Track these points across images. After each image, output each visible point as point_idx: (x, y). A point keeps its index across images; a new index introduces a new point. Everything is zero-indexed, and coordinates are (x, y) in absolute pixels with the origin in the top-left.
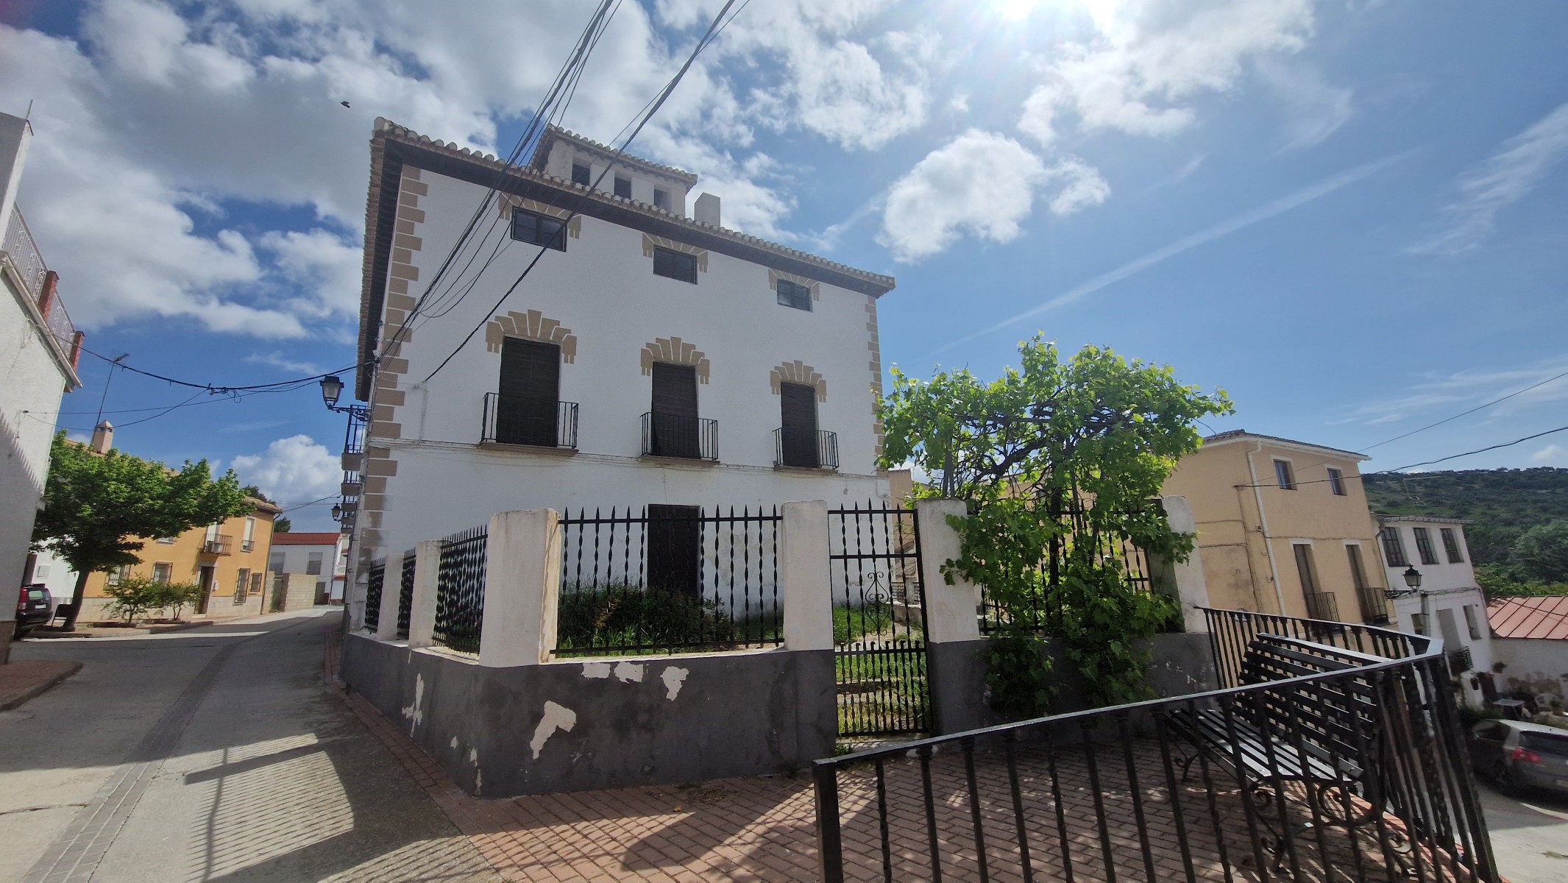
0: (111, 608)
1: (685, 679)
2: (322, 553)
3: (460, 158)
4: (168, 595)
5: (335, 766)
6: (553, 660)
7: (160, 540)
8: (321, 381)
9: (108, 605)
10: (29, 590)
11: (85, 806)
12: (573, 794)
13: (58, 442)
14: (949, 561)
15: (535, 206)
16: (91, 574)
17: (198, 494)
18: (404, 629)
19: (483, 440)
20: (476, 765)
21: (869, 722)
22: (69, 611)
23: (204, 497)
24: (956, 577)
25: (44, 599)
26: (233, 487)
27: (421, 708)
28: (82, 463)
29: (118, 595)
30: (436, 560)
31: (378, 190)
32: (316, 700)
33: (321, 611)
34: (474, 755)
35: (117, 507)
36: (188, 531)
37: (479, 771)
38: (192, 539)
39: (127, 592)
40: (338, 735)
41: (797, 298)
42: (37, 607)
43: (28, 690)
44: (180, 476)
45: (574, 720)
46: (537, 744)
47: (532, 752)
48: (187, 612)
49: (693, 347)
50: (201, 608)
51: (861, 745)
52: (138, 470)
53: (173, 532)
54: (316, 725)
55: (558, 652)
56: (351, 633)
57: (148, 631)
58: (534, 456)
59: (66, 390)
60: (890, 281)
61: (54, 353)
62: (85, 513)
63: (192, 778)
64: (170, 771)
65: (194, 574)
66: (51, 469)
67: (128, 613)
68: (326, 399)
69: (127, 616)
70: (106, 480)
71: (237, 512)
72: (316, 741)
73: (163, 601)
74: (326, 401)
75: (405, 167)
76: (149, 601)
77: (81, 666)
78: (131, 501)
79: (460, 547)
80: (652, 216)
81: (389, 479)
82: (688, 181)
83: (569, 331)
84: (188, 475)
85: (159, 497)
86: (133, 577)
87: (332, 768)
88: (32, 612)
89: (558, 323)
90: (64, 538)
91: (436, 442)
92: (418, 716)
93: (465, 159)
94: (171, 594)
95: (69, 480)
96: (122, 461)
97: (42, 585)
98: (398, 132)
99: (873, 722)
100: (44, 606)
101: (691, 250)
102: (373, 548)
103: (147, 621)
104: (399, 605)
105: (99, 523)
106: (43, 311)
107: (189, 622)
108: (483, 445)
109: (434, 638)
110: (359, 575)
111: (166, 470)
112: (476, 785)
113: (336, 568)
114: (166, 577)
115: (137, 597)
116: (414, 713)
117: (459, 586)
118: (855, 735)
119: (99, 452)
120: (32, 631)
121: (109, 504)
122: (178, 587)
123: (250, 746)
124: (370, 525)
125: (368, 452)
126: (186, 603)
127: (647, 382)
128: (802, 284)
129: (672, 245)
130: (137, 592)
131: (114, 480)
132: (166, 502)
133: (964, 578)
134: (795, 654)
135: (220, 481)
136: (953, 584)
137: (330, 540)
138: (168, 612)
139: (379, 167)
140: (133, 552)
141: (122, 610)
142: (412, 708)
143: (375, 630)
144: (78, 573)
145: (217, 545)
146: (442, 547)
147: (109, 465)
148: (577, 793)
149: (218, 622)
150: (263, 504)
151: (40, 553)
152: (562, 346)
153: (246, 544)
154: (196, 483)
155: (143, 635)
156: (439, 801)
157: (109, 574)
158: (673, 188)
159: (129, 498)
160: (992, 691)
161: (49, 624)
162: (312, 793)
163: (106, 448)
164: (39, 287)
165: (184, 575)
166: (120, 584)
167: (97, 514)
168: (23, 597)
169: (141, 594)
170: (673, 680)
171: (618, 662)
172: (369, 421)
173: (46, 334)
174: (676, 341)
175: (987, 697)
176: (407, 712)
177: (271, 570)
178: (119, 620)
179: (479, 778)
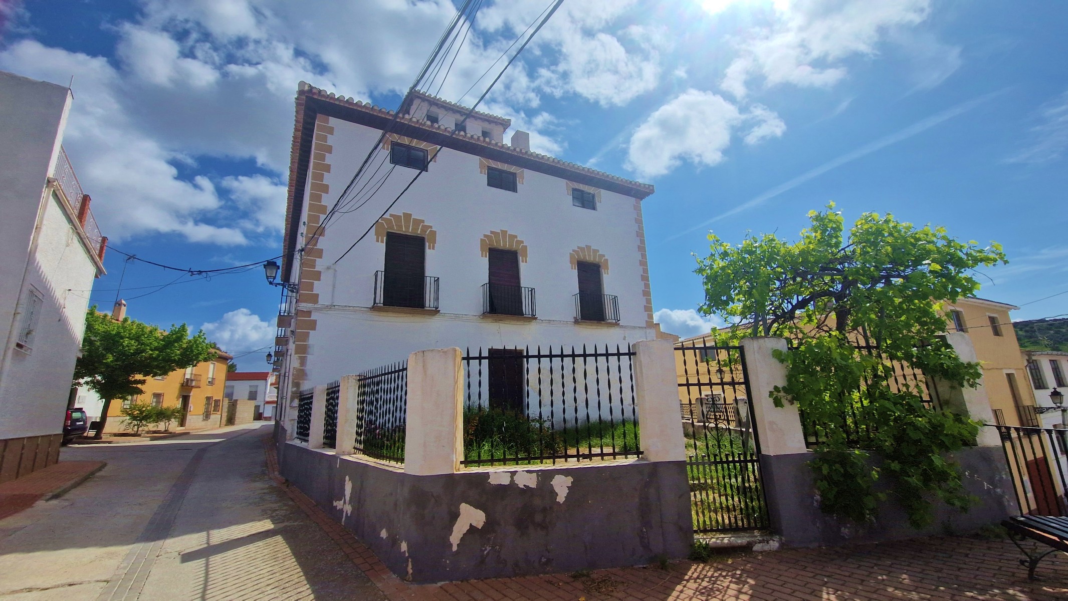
0: (125, 423)
1: (570, 485)
2: (257, 386)
3: (355, 108)
4: (162, 415)
5: (291, 549)
6: (463, 470)
7: (156, 378)
8: (264, 265)
9: (123, 421)
10: (72, 412)
11: (107, 582)
12: (485, 581)
13: (91, 314)
14: (776, 388)
15: (406, 141)
16: (112, 401)
17: (181, 347)
18: (330, 439)
19: (374, 304)
20: (407, 555)
21: (717, 521)
22: (98, 426)
23: (184, 349)
24: (784, 401)
25: (82, 418)
26: (203, 341)
27: (350, 503)
28: (106, 327)
29: (129, 415)
30: (355, 389)
31: (299, 134)
32: (265, 491)
33: (258, 425)
34: (404, 547)
35: (129, 356)
36: (174, 372)
37: (410, 560)
38: (177, 376)
39: (135, 413)
40: (288, 521)
41: (585, 201)
42: (78, 423)
43: (69, 483)
44: (169, 334)
45: (484, 519)
46: (455, 538)
47: (451, 545)
48: (173, 426)
49: (516, 237)
50: (182, 424)
51: (714, 540)
52: (143, 331)
53: (165, 373)
54: (270, 512)
55: (467, 462)
56: (287, 442)
57: (149, 439)
58: (408, 315)
59: (96, 276)
60: (651, 188)
61: (88, 250)
62: (109, 360)
63: (187, 557)
64: (169, 550)
65: (177, 400)
66: (86, 331)
67: (136, 427)
68: (267, 278)
69: (136, 428)
70: (122, 338)
71: (205, 358)
72: (272, 526)
73: (158, 418)
74: (268, 279)
75: (319, 116)
76: (149, 418)
77: (105, 465)
78: (138, 352)
79: (376, 380)
80: (486, 145)
81: (311, 332)
82: (505, 124)
83: (431, 227)
84: (173, 334)
85: (156, 349)
86: (139, 402)
87: (288, 551)
88: (74, 427)
89: (423, 222)
90: (95, 377)
91: (342, 306)
92: (348, 509)
93: (359, 109)
94: (164, 414)
95: (98, 338)
96: (132, 325)
97: (81, 409)
98: (314, 91)
99: (720, 519)
100: (82, 423)
101: (513, 169)
102: (301, 382)
103: (148, 432)
104: (324, 422)
105: (118, 367)
106: (81, 222)
107: (175, 433)
108: (374, 308)
109: (355, 448)
110: (292, 400)
111: (159, 331)
112: (407, 572)
113: (267, 396)
114: (160, 402)
115: (141, 416)
116: (345, 506)
117: (376, 408)
118: (705, 531)
119: (118, 320)
120: (74, 440)
121: (123, 354)
122: (168, 409)
123: (225, 529)
124: (299, 365)
125: (296, 314)
126: (173, 420)
127: (485, 261)
128: (589, 191)
129: (499, 166)
130: (142, 412)
131: (127, 338)
132: (160, 352)
133: (789, 401)
134: (656, 464)
135: (194, 337)
136: (782, 406)
137: (263, 376)
138: (162, 426)
139: (301, 116)
140: (139, 386)
141: (132, 425)
142: (342, 502)
143: (307, 441)
144: (104, 400)
145: (192, 380)
146: (359, 380)
147: (124, 328)
148: (489, 580)
149: (193, 432)
150: (220, 353)
151: (80, 387)
152: (426, 237)
153: (210, 380)
154: (179, 339)
155: (147, 442)
156: (379, 585)
157: (124, 401)
158: (495, 130)
159: (137, 350)
160: (821, 496)
161: (85, 434)
162: (278, 574)
163: (122, 316)
164: (78, 205)
165: (172, 402)
166: (131, 408)
167: (116, 361)
168: (68, 417)
169: (144, 414)
170: (561, 486)
171: (517, 471)
172: (297, 292)
173: (82, 237)
174: (504, 233)
175: (817, 501)
176: (338, 504)
177: (225, 397)
178: (130, 431)
179: (410, 566)
